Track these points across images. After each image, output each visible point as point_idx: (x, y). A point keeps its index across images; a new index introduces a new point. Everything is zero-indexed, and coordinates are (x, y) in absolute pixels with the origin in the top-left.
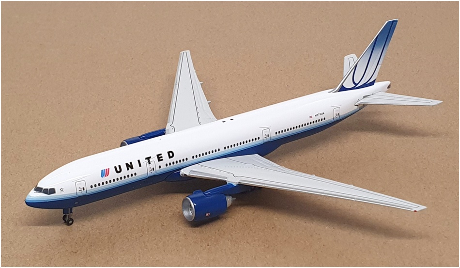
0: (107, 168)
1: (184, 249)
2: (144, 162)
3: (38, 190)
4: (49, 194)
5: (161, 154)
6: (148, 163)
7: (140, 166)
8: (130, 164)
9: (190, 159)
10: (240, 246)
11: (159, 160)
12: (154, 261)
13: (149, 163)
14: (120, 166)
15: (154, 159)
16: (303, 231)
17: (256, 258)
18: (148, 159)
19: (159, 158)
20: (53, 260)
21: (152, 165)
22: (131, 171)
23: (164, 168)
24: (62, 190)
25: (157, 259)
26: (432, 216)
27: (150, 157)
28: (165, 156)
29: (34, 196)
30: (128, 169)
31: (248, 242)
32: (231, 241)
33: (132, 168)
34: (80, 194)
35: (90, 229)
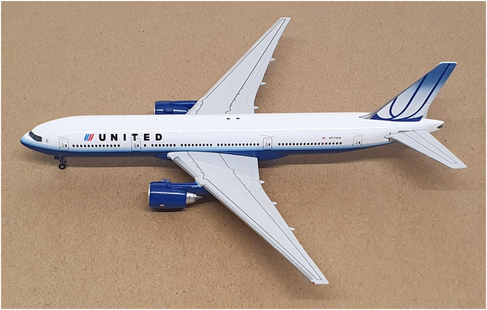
0: (92, 134)
2: (129, 137)
3: (31, 134)
4: (37, 141)
5: (148, 134)
6: (133, 140)
7: (125, 139)
8: (115, 136)
9: (178, 146)
11: (145, 139)
13: (135, 140)
14: (104, 135)
15: (141, 137)
18: (135, 135)
19: (146, 137)
21: (137, 142)
22: (114, 142)
23: (149, 147)
24: (47, 141)
27: (137, 135)
28: (152, 137)
29: (27, 138)
30: (112, 140)
33: (116, 139)
34: (62, 149)
35: (63, 273)
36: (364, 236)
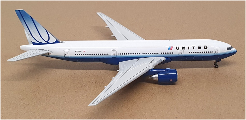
16: (147, 94)
20: (16, 108)
26: (213, 86)
35: (38, 93)
36: (190, 82)
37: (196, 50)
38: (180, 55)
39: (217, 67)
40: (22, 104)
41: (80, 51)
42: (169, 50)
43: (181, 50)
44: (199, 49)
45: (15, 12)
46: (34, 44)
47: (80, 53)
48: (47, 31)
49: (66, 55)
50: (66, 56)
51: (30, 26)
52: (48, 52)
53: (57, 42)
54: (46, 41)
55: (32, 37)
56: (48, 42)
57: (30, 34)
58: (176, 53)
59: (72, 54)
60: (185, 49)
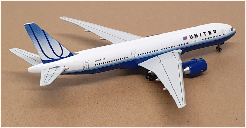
1: (88, 105)
10: (120, 103)
12: (70, 110)
17: (129, 109)
25: (72, 109)
31: (124, 102)
32: (115, 101)
37: (208, 35)
38: (194, 44)
39: (220, 50)
40: (17, 105)
41: (100, 59)
42: (185, 41)
43: (194, 39)
44: (210, 34)
45: (24, 26)
46: (44, 62)
47: (100, 62)
48: (60, 44)
49: (85, 67)
50: (85, 69)
51: (41, 41)
52: (65, 68)
53: (71, 55)
54: (59, 55)
55: (43, 54)
56: (62, 56)
57: (41, 51)
58: (190, 42)
59: (92, 65)
60: (197, 37)
